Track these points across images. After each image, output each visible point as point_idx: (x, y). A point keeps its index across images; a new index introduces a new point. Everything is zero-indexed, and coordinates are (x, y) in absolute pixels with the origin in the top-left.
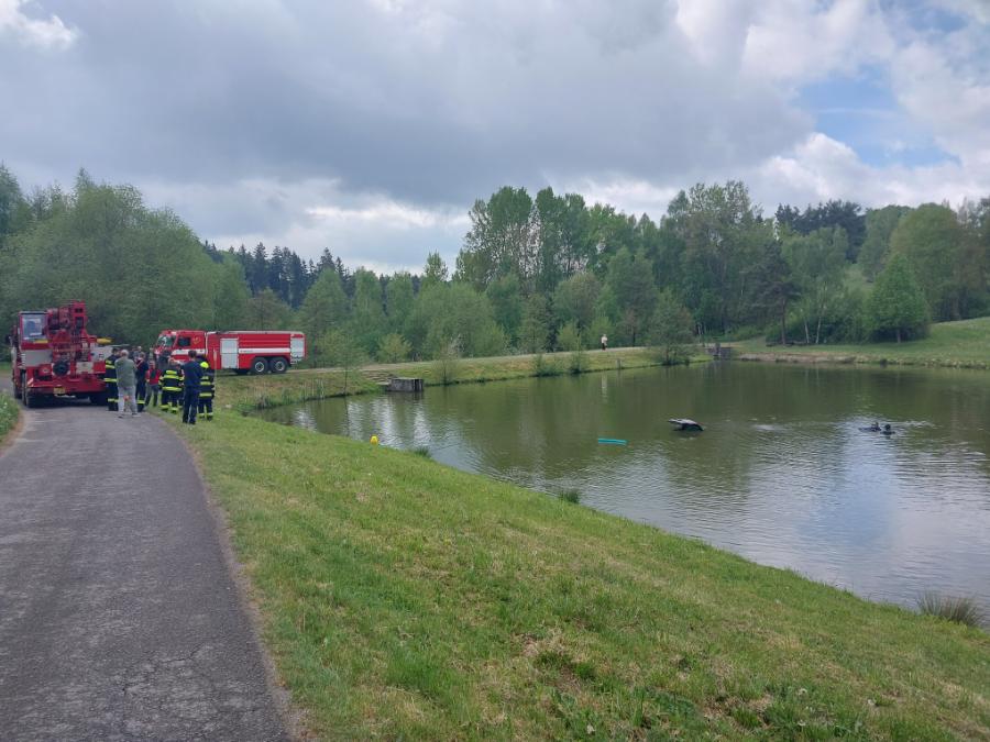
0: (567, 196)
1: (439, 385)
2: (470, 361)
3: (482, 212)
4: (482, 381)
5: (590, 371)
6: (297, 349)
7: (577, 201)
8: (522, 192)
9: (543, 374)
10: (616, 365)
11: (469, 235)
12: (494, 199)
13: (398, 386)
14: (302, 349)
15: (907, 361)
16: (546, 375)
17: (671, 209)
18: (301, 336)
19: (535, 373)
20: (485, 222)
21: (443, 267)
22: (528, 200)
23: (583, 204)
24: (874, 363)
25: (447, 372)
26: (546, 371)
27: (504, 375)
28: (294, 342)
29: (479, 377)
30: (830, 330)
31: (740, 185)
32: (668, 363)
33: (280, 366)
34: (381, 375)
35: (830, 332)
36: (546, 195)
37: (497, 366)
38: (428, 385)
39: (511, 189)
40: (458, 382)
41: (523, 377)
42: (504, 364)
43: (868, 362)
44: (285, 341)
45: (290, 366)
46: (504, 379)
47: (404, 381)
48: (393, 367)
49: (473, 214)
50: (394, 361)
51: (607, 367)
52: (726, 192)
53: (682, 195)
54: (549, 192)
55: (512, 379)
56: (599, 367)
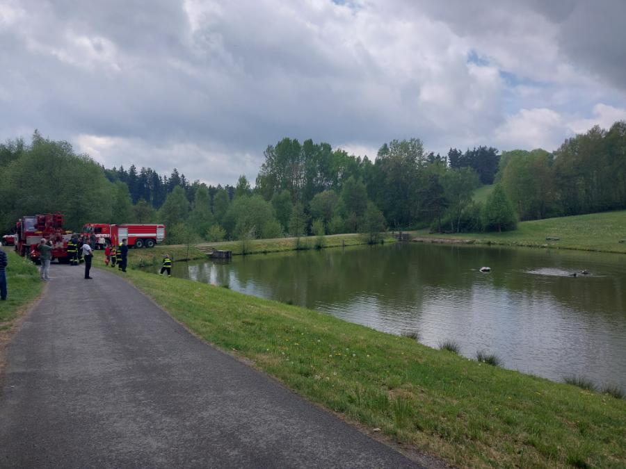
0: (322, 144)
1: (240, 254)
2: (259, 241)
4: (265, 252)
5: (327, 247)
6: (160, 234)
7: (327, 148)
8: (295, 141)
10: (341, 244)
11: (263, 165)
12: (279, 145)
13: (217, 255)
14: (163, 234)
15: (501, 243)
16: (301, 249)
17: (379, 154)
18: (162, 227)
19: (296, 248)
20: (273, 158)
21: (247, 184)
22: (299, 146)
23: (330, 149)
25: (246, 248)
26: (302, 247)
27: (278, 249)
28: (158, 230)
29: (263, 250)
31: (418, 140)
32: (371, 243)
33: (151, 244)
34: (208, 249)
35: (464, 226)
37: (275, 244)
38: (234, 255)
39: (289, 139)
40: (251, 253)
41: (289, 250)
42: (279, 243)
43: (482, 243)
44: (154, 230)
45: (156, 243)
46: (278, 251)
47: (220, 252)
48: (215, 244)
49: (266, 153)
50: (216, 241)
51: (336, 245)
52: (410, 145)
53: (386, 145)
54: (310, 142)
55: (282, 251)
56: (332, 245)
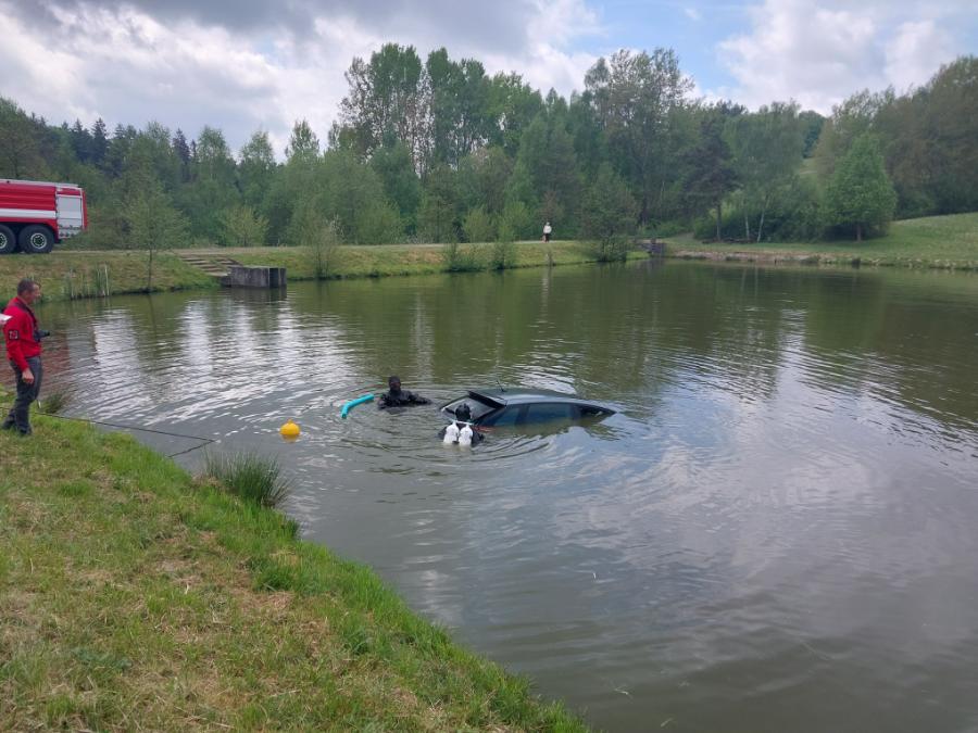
0: (463, 62)
1: (309, 279)
2: (356, 249)
3: (362, 74)
4: (375, 276)
5: (516, 267)
6: (69, 213)
7: (476, 69)
8: (411, 51)
9: (457, 270)
10: (546, 259)
11: (345, 101)
12: (375, 58)
13: (242, 279)
14: (79, 215)
15: (884, 261)
16: (462, 270)
17: (589, 80)
18: (77, 193)
19: (447, 267)
20: (364, 87)
21: (312, 140)
22: (417, 61)
23: (482, 72)
24: (844, 263)
25: (324, 260)
26: (463, 265)
27: (406, 269)
28: (62, 201)
29: (369, 269)
30: (774, 227)
31: (670, 53)
32: (603, 260)
33: (39, 241)
34: (217, 263)
35: (774, 228)
36: (439, 59)
37: (396, 256)
38: (294, 280)
39: (396, 46)
40: (338, 277)
41: (432, 272)
42: (404, 254)
43: (836, 263)
44: (47, 200)
45: (58, 241)
46: (407, 274)
47: (252, 270)
48: (236, 252)
49: (350, 75)
51: (535, 262)
52: (653, 62)
53: (601, 63)
54: (443, 54)
55: (417, 274)
56: (529, 262)
